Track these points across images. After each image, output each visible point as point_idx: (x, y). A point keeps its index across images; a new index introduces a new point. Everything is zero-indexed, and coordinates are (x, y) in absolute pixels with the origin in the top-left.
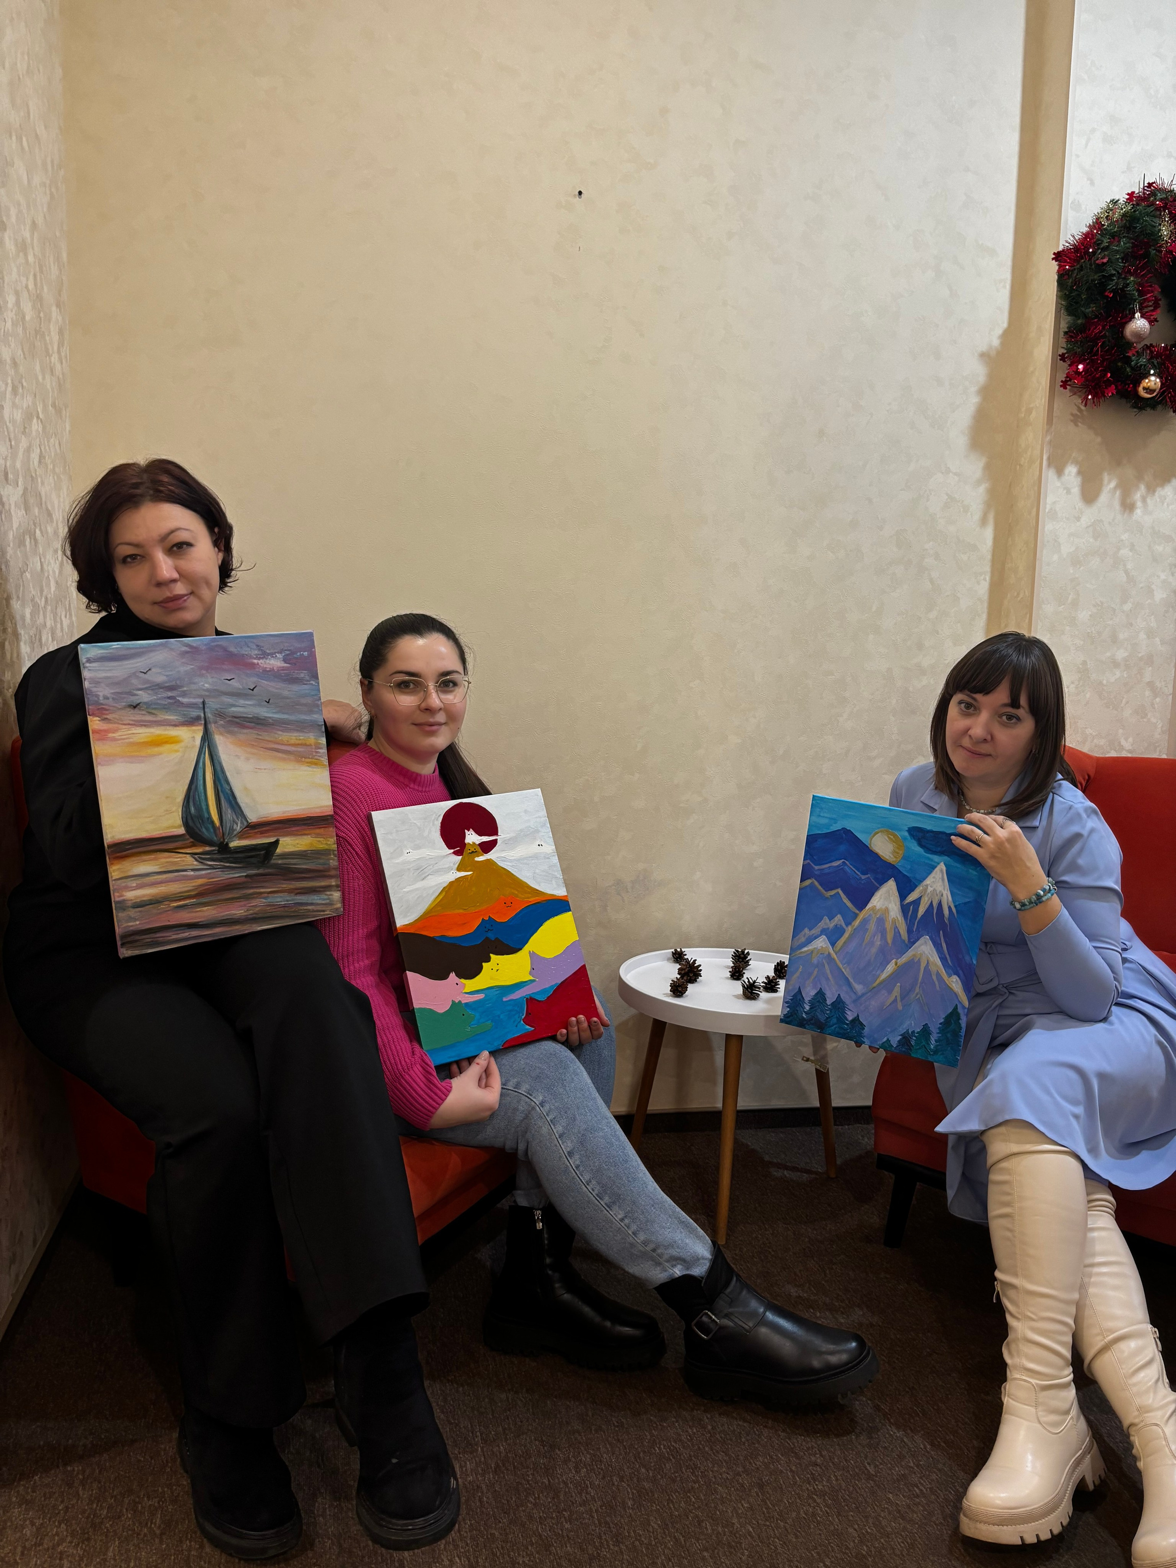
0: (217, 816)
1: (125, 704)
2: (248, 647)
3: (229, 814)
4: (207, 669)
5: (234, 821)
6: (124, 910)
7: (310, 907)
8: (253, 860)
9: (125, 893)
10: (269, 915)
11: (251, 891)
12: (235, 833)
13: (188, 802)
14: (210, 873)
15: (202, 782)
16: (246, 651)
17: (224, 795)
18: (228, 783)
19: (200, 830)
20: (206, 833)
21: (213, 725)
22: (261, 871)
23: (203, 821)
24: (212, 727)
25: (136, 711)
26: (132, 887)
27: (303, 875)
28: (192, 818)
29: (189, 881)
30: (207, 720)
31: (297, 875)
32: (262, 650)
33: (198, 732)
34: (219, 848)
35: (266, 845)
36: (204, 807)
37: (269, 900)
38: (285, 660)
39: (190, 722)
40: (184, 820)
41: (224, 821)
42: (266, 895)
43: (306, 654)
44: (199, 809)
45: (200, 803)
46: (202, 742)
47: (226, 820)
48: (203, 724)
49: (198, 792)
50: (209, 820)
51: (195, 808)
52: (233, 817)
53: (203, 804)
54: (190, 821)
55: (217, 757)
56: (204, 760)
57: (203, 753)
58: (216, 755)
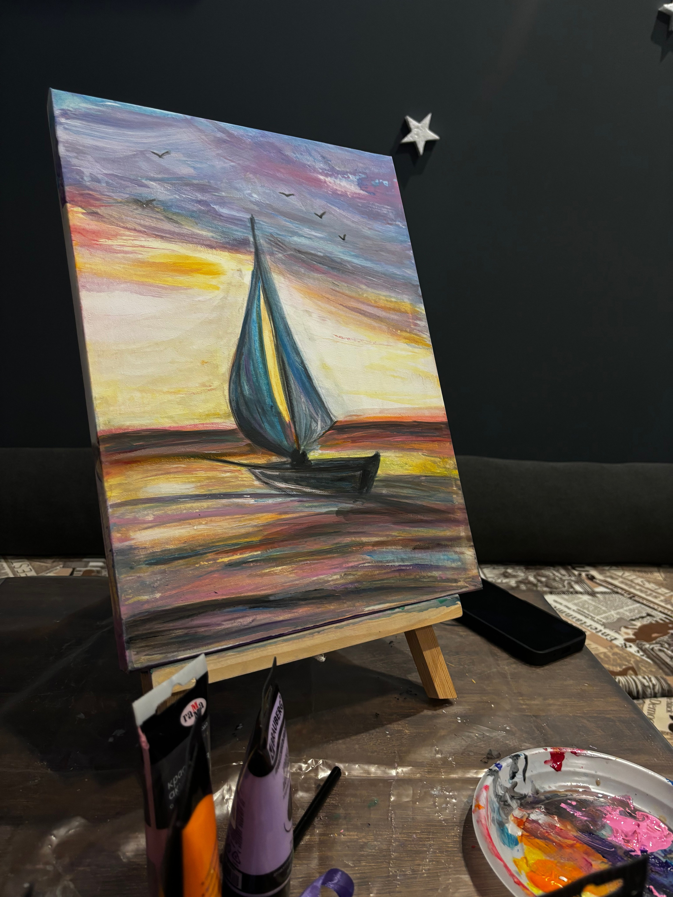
0: (286, 406)
3: (303, 404)
5: (311, 417)
7: (436, 574)
8: (344, 484)
9: (132, 534)
10: (378, 584)
11: (348, 540)
12: (315, 436)
13: (238, 375)
14: (280, 504)
15: (257, 345)
17: (293, 371)
18: (298, 353)
19: (260, 426)
20: (269, 431)
21: (268, 257)
22: (358, 505)
23: (263, 409)
24: (268, 260)
26: (145, 522)
27: (420, 517)
28: (246, 403)
30: (260, 248)
31: (411, 516)
34: (293, 461)
35: (362, 462)
36: (264, 388)
37: (376, 558)
40: (234, 404)
41: (296, 414)
44: (256, 389)
45: (257, 380)
46: (254, 280)
47: (300, 415)
48: (253, 253)
49: (253, 361)
50: (273, 410)
51: (250, 387)
52: (309, 410)
53: (263, 382)
54: (243, 408)
55: (277, 307)
56: (258, 309)
57: (256, 297)
58: (276, 305)
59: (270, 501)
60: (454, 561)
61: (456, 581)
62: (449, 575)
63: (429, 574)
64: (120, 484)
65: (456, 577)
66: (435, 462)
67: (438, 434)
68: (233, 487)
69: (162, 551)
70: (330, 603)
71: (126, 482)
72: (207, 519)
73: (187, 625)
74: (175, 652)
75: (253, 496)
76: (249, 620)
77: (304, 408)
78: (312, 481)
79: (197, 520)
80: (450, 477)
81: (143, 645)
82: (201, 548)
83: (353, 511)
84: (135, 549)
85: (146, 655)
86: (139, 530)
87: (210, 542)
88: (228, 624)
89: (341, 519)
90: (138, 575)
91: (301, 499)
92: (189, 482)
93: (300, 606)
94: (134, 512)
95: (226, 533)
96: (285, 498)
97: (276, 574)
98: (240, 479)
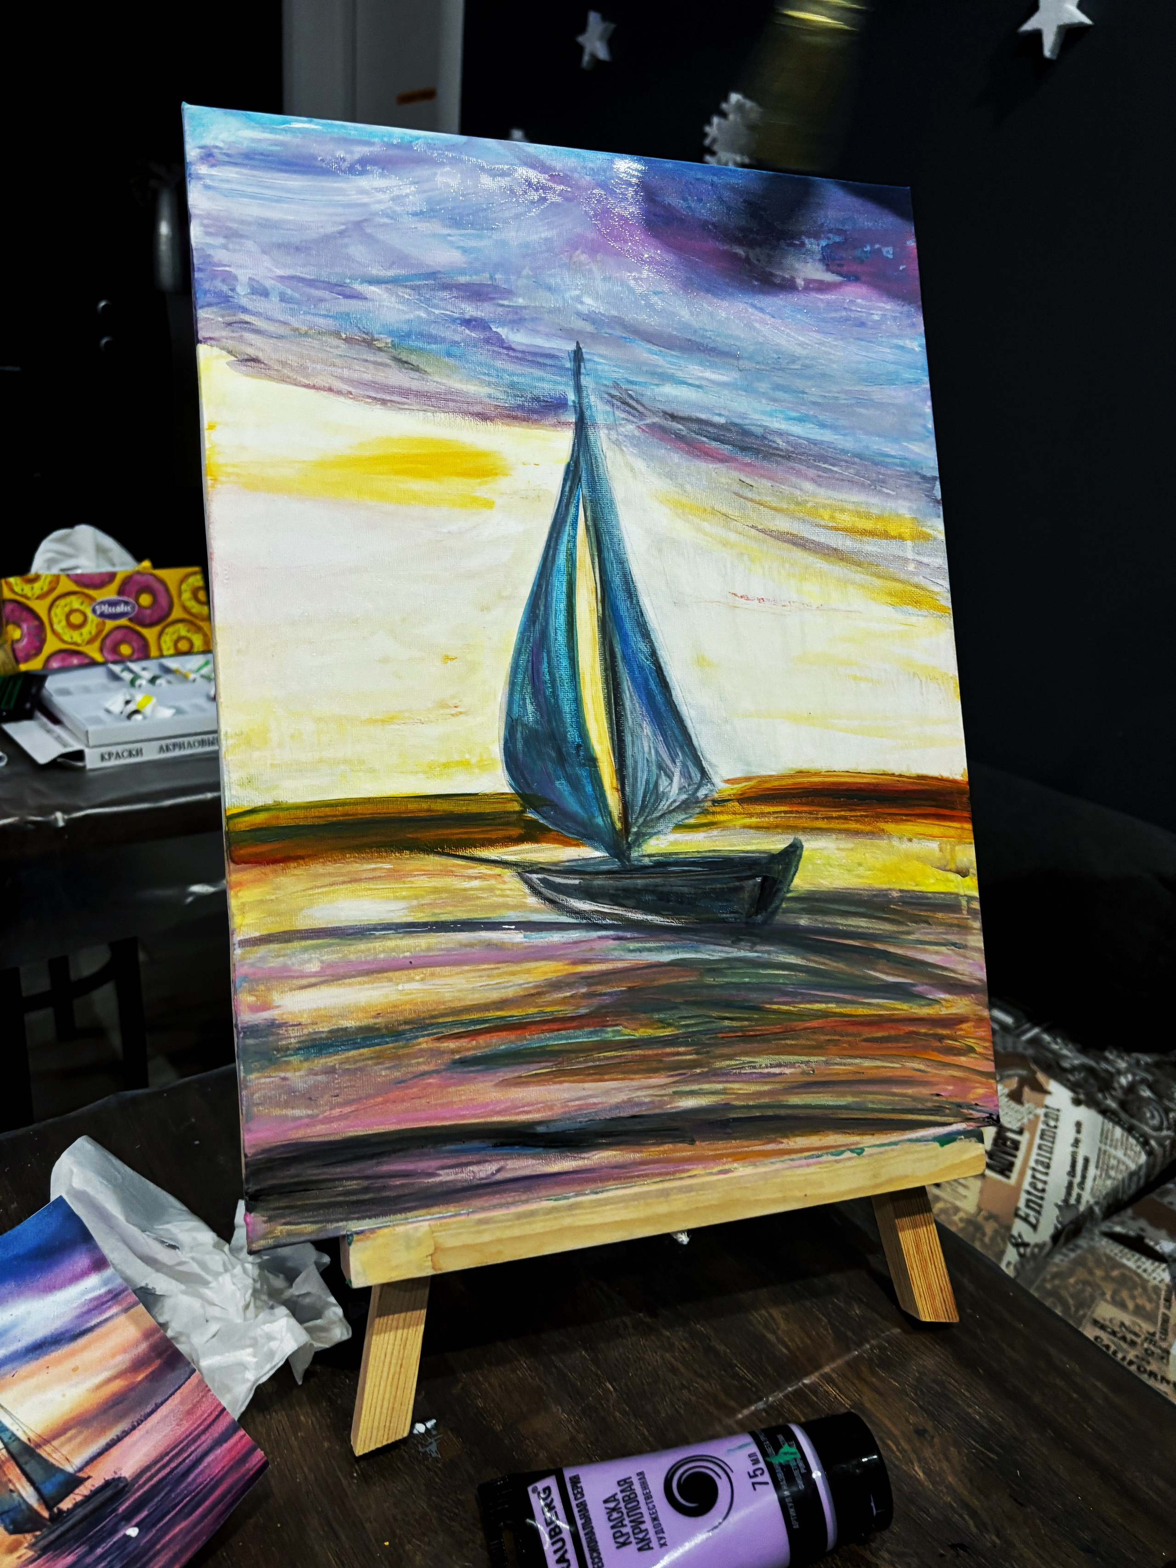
0: (607, 743)
3: (645, 740)
5: (661, 767)
8: (717, 908)
9: (276, 998)
12: (664, 805)
15: (561, 619)
17: (631, 672)
18: (646, 634)
19: (553, 784)
20: (569, 795)
21: (603, 432)
23: (559, 751)
24: (601, 439)
29: (505, 968)
30: (587, 413)
34: (612, 856)
35: (764, 861)
36: (567, 708)
41: (629, 762)
44: (549, 710)
45: (553, 692)
46: (569, 484)
47: (636, 762)
48: (573, 426)
49: (549, 652)
50: (582, 753)
51: (538, 707)
52: (657, 752)
55: (611, 539)
56: (571, 544)
57: (569, 519)
58: (610, 533)
59: (556, 937)
64: (262, 902)
67: (938, 803)
68: (484, 907)
69: (331, 1032)
71: (273, 897)
72: (424, 970)
73: (369, 1172)
74: (342, 1220)
77: (646, 749)
78: (648, 898)
79: (406, 972)
81: (282, 1204)
82: (407, 1027)
84: (280, 1026)
85: (285, 1224)
86: (291, 990)
87: (426, 1015)
88: (448, 1174)
90: (282, 1075)
91: (621, 934)
92: (396, 898)
94: (284, 956)
95: (460, 1000)
96: (587, 931)
98: (498, 892)
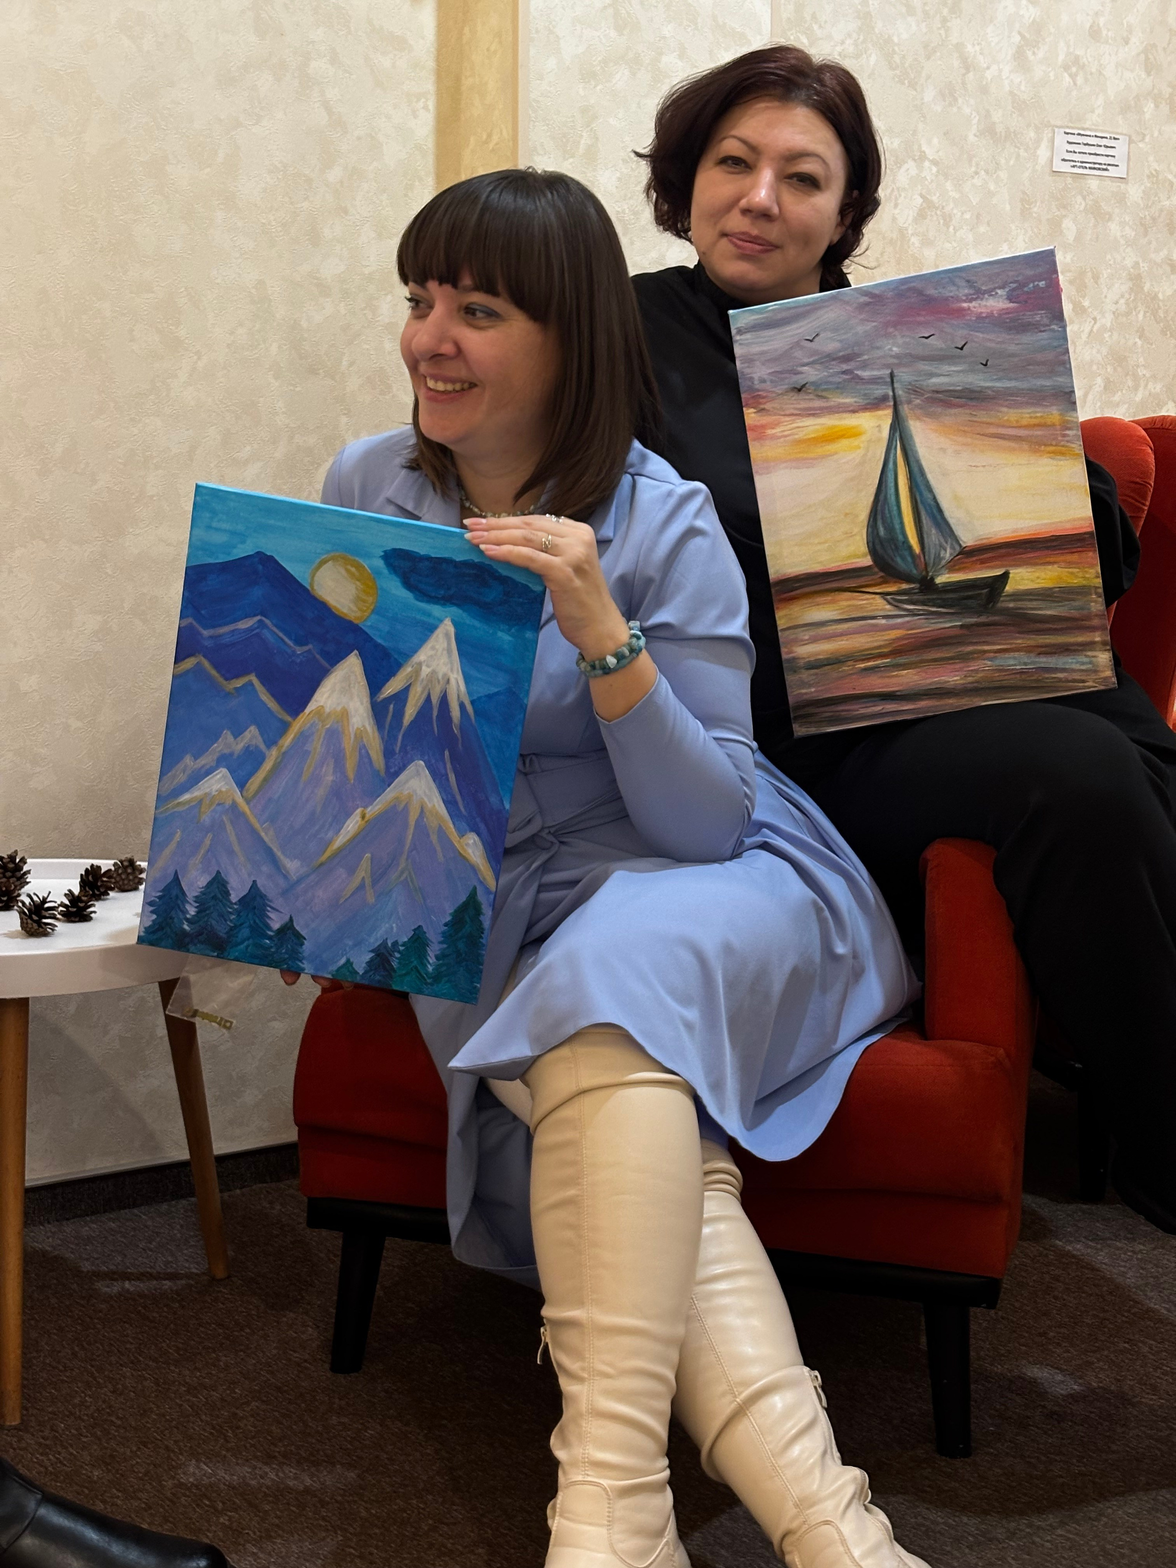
0: (916, 539)
1: (786, 387)
2: (954, 284)
3: (933, 536)
4: (895, 325)
5: (941, 546)
6: (795, 672)
7: (1060, 675)
8: (969, 602)
9: (796, 649)
10: (997, 684)
11: (970, 648)
13: (875, 520)
14: (908, 622)
15: (893, 490)
16: (951, 291)
17: (925, 508)
18: (931, 492)
19: (892, 560)
20: (901, 563)
21: (906, 406)
22: (983, 619)
23: (895, 545)
24: (905, 409)
25: (802, 395)
26: (802, 641)
27: (1049, 626)
28: (881, 542)
29: (878, 633)
30: (898, 399)
31: (1040, 626)
32: (975, 287)
33: (884, 419)
34: (921, 586)
35: (990, 580)
36: (897, 527)
37: (997, 662)
38: (1010, 299)
39: (875, 404)
40: (871, 545)
41: (926, 545)
42: (992, 655)
43: (1042, 284)
44: (890, 529)
45: (891, 521)
46: (892, 431)
47: (930, 544)
48: (892, 407)
49: (889, 504)
50: (904, 544)
51: (885, 528)
52: (939, 540)
53: (896, 522)
54: (878, 547)
55: (912, 452)
56: (894, 458)
57: (893, 447)
58: (912, 450)
59: (899, 620)
60: (1083, 664)
61: (1083, 681)
62: (1077, 676)
63: (1054, 676)
64: (786, 615)
65: (1083, 678)
66: (1072, 573)
67: (1079, 544)
68: (867, 611)
69: (816, 660)
70: (950, 698)
71: (791, 613)
72: (849, 636)
73: (833, 710)
75: (884, 617)
76: (880, 708)
77: (934, 539)
78: (939, 601)
79: (842, 637)
80: (1090, 586)
82: (843, 658)
83: (978, 625)
84: (798, 659)
86: (800, 646)
87: (851, 653)
89: (965, 632)
90: (799, 676)
91: (926, 617)
92: (835, 610)
93: (922, 700)
94: (796, 634)
95: (863, 646)
96: (912, 617)
97: (902, 676)
98: (873, 605)
